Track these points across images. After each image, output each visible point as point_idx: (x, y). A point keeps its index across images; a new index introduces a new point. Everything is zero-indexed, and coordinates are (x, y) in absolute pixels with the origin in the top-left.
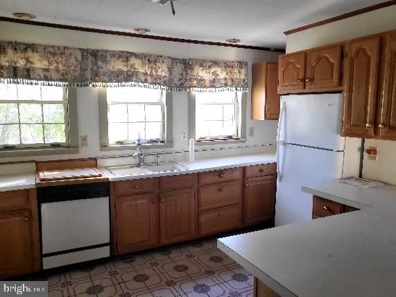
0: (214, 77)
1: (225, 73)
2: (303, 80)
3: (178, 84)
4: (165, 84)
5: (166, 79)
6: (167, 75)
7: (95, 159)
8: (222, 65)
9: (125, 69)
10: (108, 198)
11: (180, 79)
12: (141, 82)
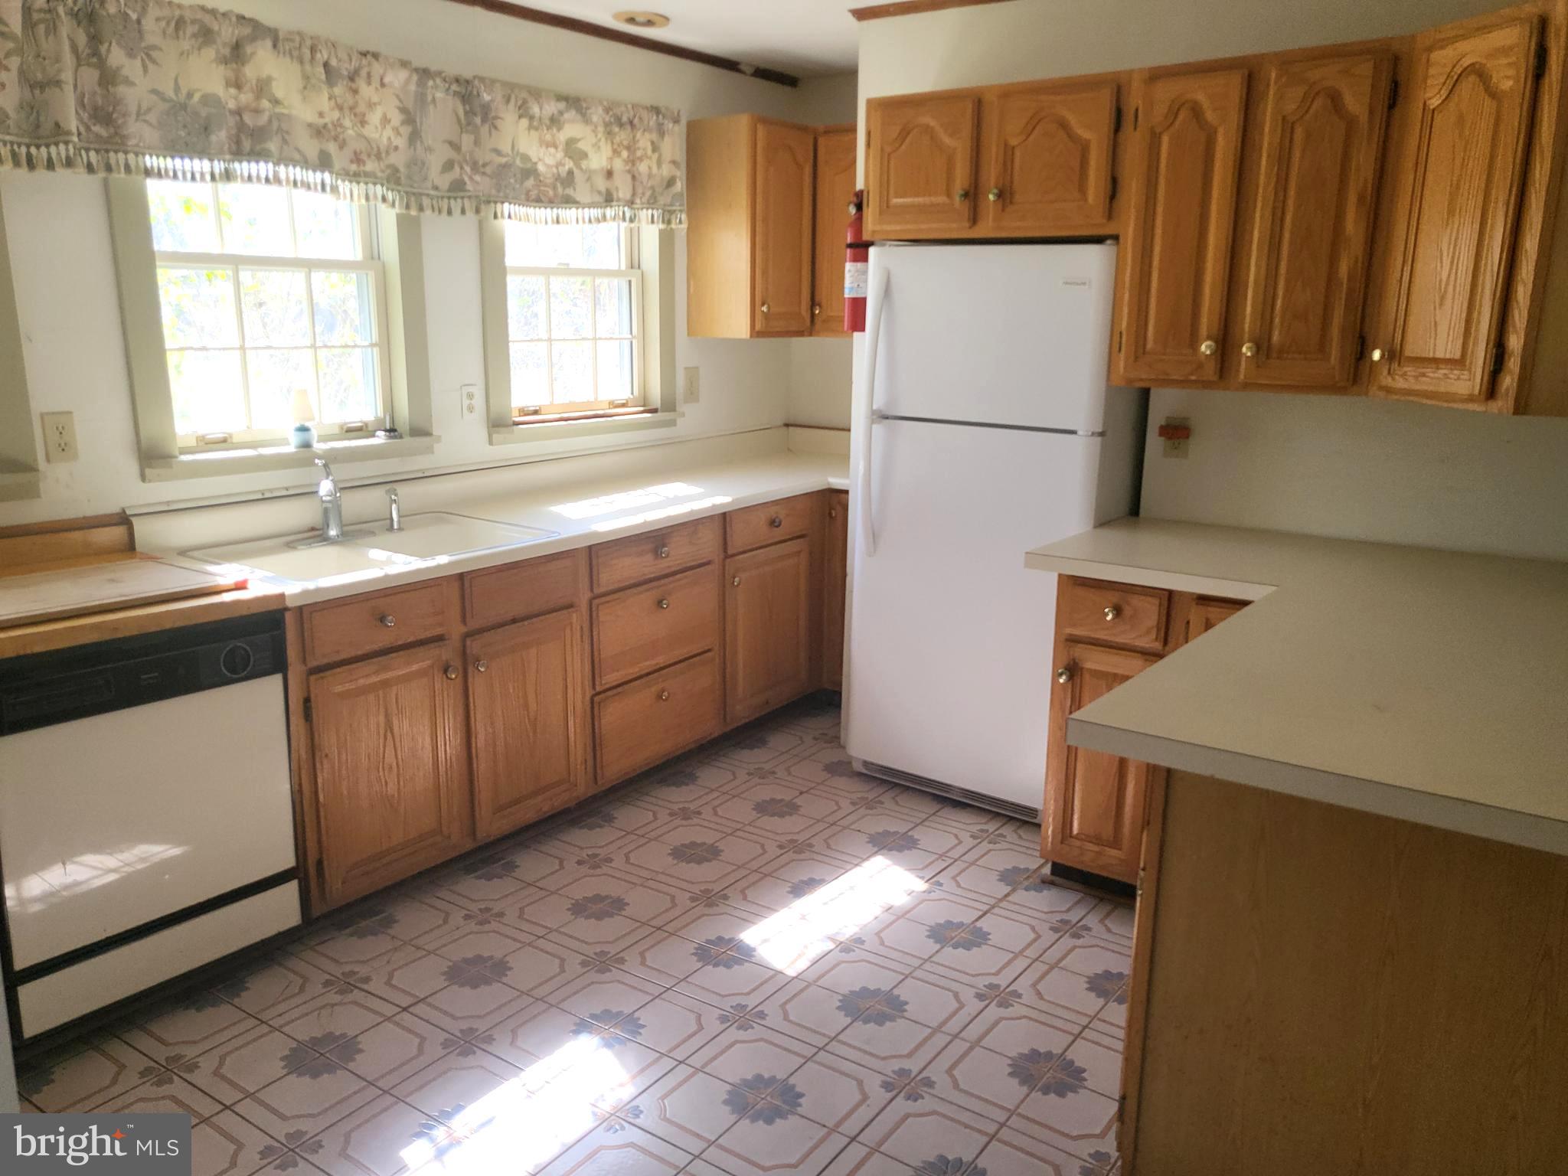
0: (569, 164)
1: (606, 150)
2: (973, 194)
3: (444, 181)
4: (393, 179)
5: (398, 159)
6: (400, 142)
7: (123, 520)
8: (597, 115)
9: (230, 99)
10: (277, 679)
11: (448, 166)
12: (306, 164)
